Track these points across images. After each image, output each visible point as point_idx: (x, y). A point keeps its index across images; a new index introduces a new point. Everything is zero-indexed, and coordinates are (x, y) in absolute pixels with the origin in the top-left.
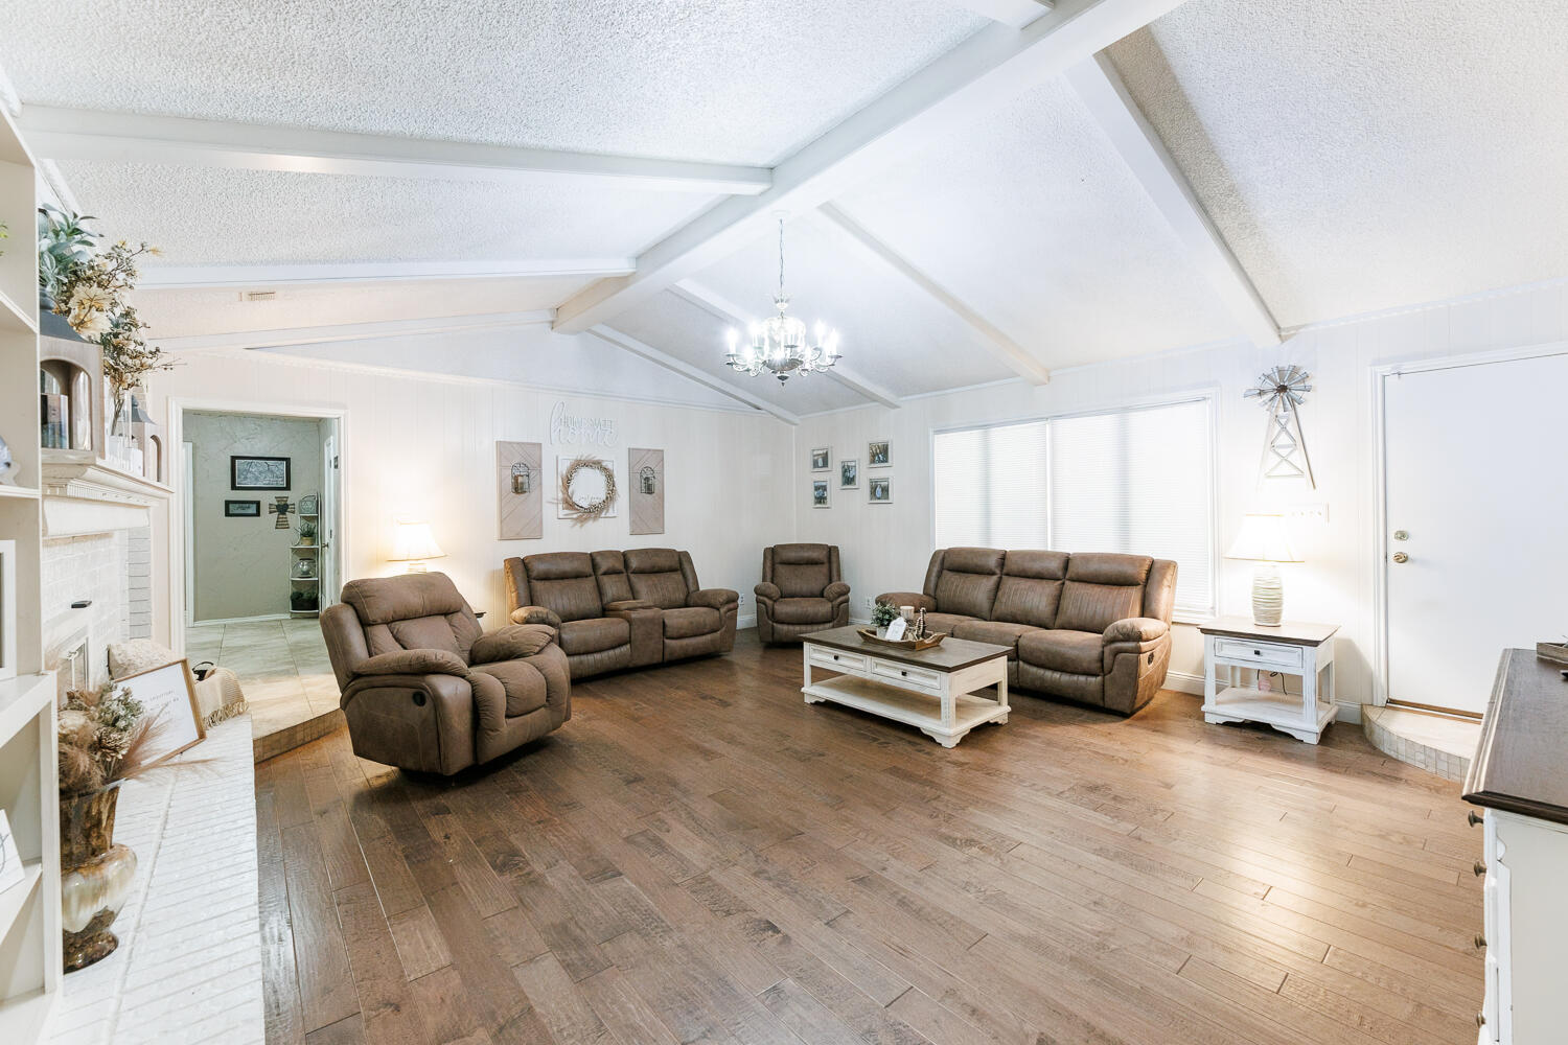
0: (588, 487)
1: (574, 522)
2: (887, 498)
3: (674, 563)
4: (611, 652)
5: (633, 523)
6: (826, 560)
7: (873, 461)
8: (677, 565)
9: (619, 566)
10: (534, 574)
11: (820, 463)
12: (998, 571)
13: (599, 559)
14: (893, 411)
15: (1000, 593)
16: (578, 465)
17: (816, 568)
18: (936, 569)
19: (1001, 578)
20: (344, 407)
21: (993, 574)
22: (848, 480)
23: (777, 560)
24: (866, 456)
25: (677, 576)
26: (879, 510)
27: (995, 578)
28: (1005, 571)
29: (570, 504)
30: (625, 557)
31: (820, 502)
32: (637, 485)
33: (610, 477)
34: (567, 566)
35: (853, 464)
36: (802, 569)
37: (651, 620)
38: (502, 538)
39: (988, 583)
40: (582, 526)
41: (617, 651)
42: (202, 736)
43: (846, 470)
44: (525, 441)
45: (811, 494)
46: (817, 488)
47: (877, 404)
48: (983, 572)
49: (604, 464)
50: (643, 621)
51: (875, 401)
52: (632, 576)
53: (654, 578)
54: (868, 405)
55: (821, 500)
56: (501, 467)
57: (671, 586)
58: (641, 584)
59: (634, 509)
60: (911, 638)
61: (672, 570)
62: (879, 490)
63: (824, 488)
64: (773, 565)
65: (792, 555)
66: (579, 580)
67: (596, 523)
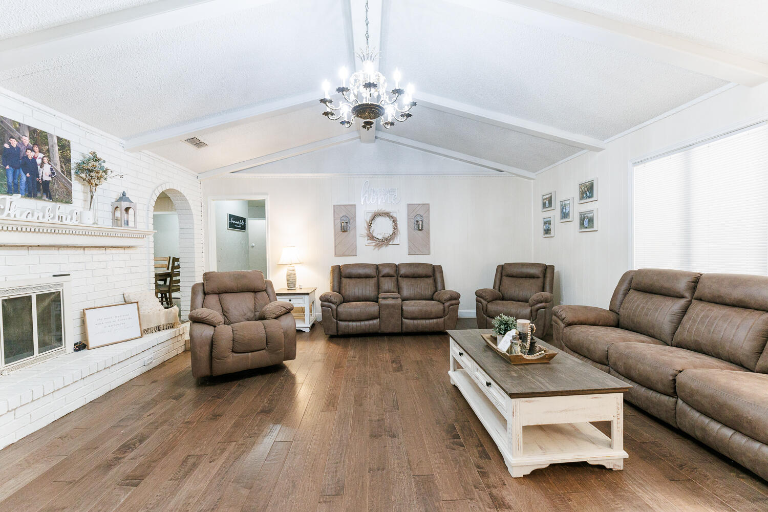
0: (382, 228)
1: (374, 247)
2: (592, 227)
3: (430, 272)
4: (367, 323)
5: (410, 248)
6: (541, 276)
7: (582, 198)
8: (433, 274)
9: (392, 272)
10: (343, 275)
11: (547, 205)
12: (687, 295)
13: (380, 268)
14: (598, 154)
15: (686, 317)
16: (377, 215)
17: (532, 281)
18: (624, 288)
19: (690, 303)
20: (266, 194)
21: (682, 297)
22: (565, 215)
23: (504, 273)
24: (577, 195)
25: (430, 281)
26: (587, 237)
27: (682, 302)
28: (696, 294)
29: (372, 237)
30: (397, 267)
31: (547, 233)
32: (412, 226)
33: (395, 221)
34: (361, 271)
35: (568, 202)
36: (521, 280)
37: (393, 306)
38: (336, 255)
39: (676, 306)
40: (378, 250)
41: (371, 322)
42: (142, 335)
43: (563, 207)
44: (348, 204)
45: (541, 228)
46: (545, 223)
47: (585, 151)
48: (673, 295)
49: (391, 214)
50: (388, 306)
51: (583, 149)
52: (399, 278)
53: (413, 281)
54: (579, 153)
55: (547, 231)
56: (335, 219)
57: (424, 287)
58: (405, 284)
59: (411, 240)
60: (518, 350)
61: (427, 276)
62: (586, 220)
63: (549, 223)
64: (501, 277)
65: (515, 271)
66: (367, 279)
67: (387, 248)
